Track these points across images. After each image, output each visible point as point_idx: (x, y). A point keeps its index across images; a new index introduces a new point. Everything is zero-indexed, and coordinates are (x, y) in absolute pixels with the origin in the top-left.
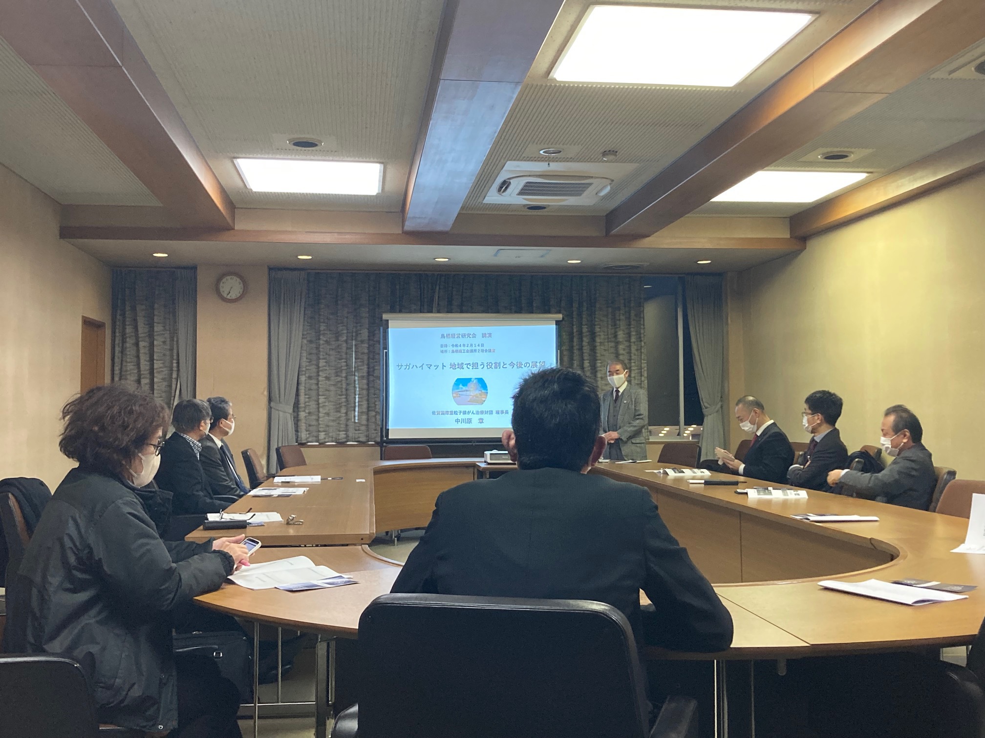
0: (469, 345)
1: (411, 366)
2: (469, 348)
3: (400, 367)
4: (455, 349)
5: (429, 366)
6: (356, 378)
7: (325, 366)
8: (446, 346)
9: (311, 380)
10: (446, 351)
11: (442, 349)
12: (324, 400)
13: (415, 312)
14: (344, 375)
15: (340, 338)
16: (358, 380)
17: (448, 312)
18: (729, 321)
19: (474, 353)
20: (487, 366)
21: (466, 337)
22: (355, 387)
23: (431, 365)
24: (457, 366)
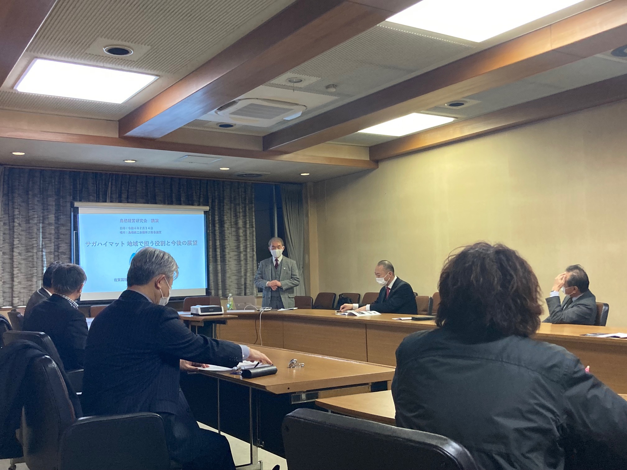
0: (142, 228)
1: (97, 244)
2: (142, 230)
3: (88, 244)
4: (131, 231)
5: (111, 244)
6: (44, 253)
7: (19, 244)
8: (124, 228)
9: (5, 255)
10: (124, 232)
11: (121, 230)
12: (18, 271)
13: (93, 201)
14: (35, 251)
15: (30, 221)
16: (46, 255)
17: (119, 202)
18: (309, 215)
19: (146, 234)
20: (155, 244)
21: (140, 221)
22: (42, 261)
23: (113, 243)
24: (133, 244)
